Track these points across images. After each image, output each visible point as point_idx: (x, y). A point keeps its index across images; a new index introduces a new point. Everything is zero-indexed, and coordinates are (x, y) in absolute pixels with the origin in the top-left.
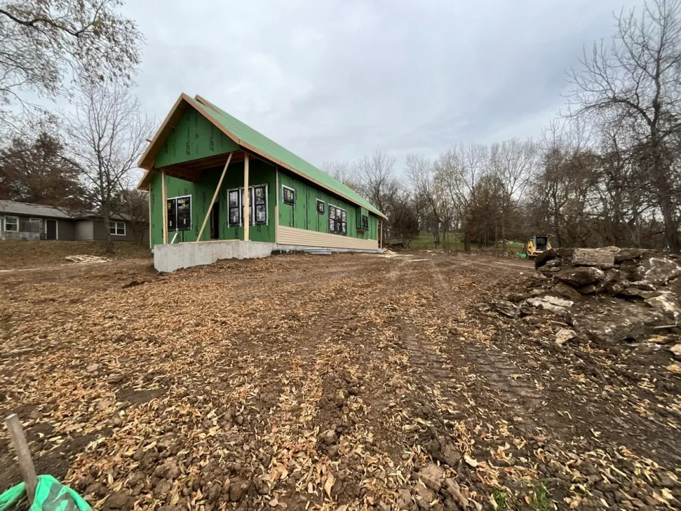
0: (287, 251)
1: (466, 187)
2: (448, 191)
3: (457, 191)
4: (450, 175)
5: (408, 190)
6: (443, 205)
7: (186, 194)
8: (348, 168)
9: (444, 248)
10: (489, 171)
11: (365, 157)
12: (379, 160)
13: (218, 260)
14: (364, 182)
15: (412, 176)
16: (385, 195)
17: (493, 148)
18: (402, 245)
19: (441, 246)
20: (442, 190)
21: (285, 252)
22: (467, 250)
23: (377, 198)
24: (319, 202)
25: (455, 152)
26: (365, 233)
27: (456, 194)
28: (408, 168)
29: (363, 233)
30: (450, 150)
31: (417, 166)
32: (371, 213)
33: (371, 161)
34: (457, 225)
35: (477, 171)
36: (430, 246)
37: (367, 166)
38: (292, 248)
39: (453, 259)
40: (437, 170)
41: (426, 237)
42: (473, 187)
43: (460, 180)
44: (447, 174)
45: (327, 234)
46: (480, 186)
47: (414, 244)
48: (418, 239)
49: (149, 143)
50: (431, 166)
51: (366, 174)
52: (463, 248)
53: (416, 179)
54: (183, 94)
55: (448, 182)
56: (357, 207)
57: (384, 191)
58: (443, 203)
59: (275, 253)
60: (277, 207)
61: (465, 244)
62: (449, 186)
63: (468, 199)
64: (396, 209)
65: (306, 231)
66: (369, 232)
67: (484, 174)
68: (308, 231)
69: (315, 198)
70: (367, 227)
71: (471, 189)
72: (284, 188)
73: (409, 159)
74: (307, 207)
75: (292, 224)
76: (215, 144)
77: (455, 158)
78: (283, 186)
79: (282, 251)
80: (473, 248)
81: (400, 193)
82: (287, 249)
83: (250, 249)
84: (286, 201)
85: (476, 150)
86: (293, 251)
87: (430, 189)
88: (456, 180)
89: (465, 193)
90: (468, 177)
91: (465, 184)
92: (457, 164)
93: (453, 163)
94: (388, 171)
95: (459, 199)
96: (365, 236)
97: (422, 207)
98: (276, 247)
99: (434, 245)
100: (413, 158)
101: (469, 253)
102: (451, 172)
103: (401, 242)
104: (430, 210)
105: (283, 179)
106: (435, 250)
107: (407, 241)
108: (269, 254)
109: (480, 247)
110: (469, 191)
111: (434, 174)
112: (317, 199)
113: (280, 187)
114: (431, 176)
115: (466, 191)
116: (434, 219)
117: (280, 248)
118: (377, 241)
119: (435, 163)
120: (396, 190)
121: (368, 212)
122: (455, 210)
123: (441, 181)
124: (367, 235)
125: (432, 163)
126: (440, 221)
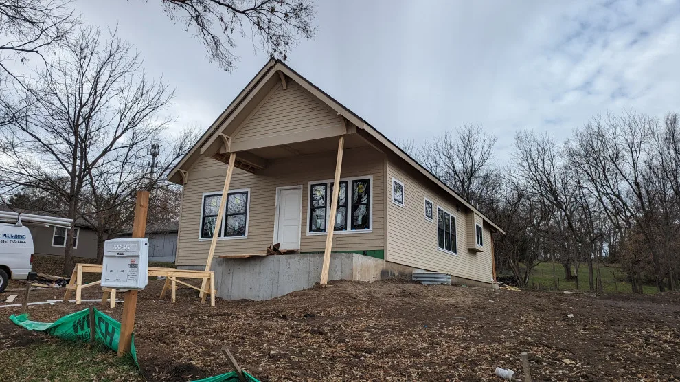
77: (600, 136)
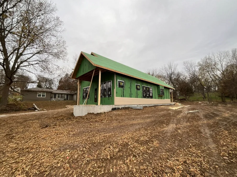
0: (120, 108)
1: (219, 71)
2: (207, 74)
3: (213, 74)
4: (208, 67)
5: (186, 76)
6: (206, 81)
7: (89, 86)
8: (158, 70)
9: (209, 100)
10: (232, 62)
11: (164, 65)
12: (170, 65)
13: (88, 113)
14: (165, 74)
15: (187, 70)
16: (175, 79)
17: (232, 51)
18: (185, 99)
19: (207, 99)
20: (204, 74)
21: (119, 108)
22: (224, 102)
23: (171, 80)
24: (137, 85)
25: (209, 56)
26: (163, 96)
27: (213, 75)
28: (185, 67)
29: (162, 97)
30: (206, 56)
31: (189, 65)
32: (165, 87)
33: (167, 66)
34: (215, 89)
35: (224, 63)
36: (200, 99)
37: (165, 68)
38: (123, 106)
39: (216, 110)
40: (200, 65)
41: (198, 95)
42: (222, 71)
43: (214, 68)
44: (207, 66)
45: (142, 99)
46: (227, 70)
47: (191, 98)
48: (193, 96)
49: (73, 70)
50: (197, 64)
51: (165, 71)
52: (221, 101)
53: (189, 71)
54: (82, 52)
55: (207, 70)
56: (158, 86)
57: (174, 77)
58: (205, 80)
59: (114, 109)
60: (115, 89)
61: (222, 98)
62: (208, 71)
63: (220, 77)
64: (180, 84)
65: (130, 98)
66: (165, 96)
67: (229, 64)
68: (131, 98)
69: (134, 84)
70: (164, 94)
71: (222, 72)
72: (119, 81)
73: (184, 63)
74: (131, 88)
75: (123, 96)
76: (90, 67)
78: (118, 80)
79: (118, 108)
80: (228, 100)
81: (181, 77)
82: (120, 107)
83: (100, 108)
84: (120, 86)
85: (221, 54)
86: (123, 108)
87: (197, 74)
88: (212, 69)
89: (218, 74)
90: (219, 66)
91: (217, 70)
92: (211, 61)
93: (209, 61)
94: (175, 69)
95: (215, 77)
96: (163, 97)
97: (194, 82)
98: (114, 107)
99: (203, 99)
100: (187, 62)
101: (226, 104)
102: (208, 66)
103: (184, 98)
104: (199, 83)
105: (118, 78)
106: (203, 102)
107: (188, 97)
108: (111, 110)
109: (232, 100)
110: (220, 73)
111: (199, 67)
112: (136, 84)
113: (117, 81)
114: (197, 69)
115: (219, 73)
116: (201, 87)
117: (117, 107)
118: (170, 100)
119: (199, 63)
120: (179, 76)
121: (163, 87)
122: (213, 82)
123: (203, 70)
124: (164, 97)
125: (197, 63)
126: (205, 88)
